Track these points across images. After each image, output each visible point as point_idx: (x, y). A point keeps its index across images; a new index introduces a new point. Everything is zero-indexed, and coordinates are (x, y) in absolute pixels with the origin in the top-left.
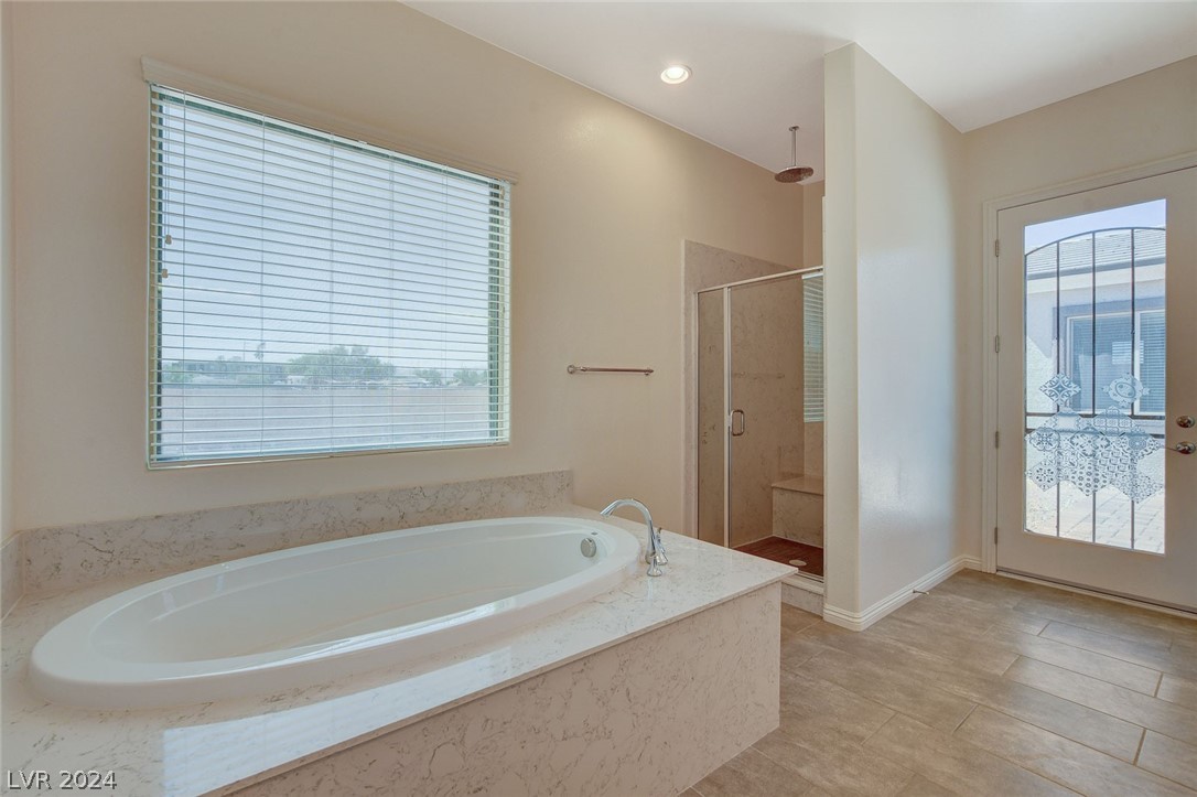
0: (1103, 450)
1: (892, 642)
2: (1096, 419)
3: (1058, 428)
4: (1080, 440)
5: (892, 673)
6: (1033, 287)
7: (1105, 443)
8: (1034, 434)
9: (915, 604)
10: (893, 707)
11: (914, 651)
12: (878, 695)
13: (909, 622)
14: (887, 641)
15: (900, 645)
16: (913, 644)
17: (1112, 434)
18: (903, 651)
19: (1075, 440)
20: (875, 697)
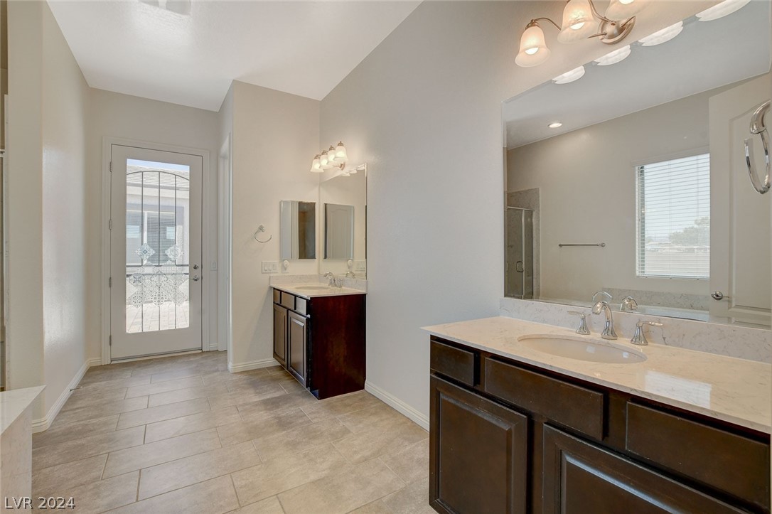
0: (165, 283)
1: (75, 424)
2: (162, 267)
3: (144, 273)
4: (155, 278)
5: (89, 438)
6: (130, 190)
7: (166, 279)
8: (132, 277)
9: (73, 399)
10: (104, 452)
11: (94, 421)
12: (90, 453)
13: (78, 408)
14: (72, 425)
15: (82, 423)
16: (91, 418)
17: (169, 274)
18: (87, 425)
19: (152, 279)
20: (89, 455)
